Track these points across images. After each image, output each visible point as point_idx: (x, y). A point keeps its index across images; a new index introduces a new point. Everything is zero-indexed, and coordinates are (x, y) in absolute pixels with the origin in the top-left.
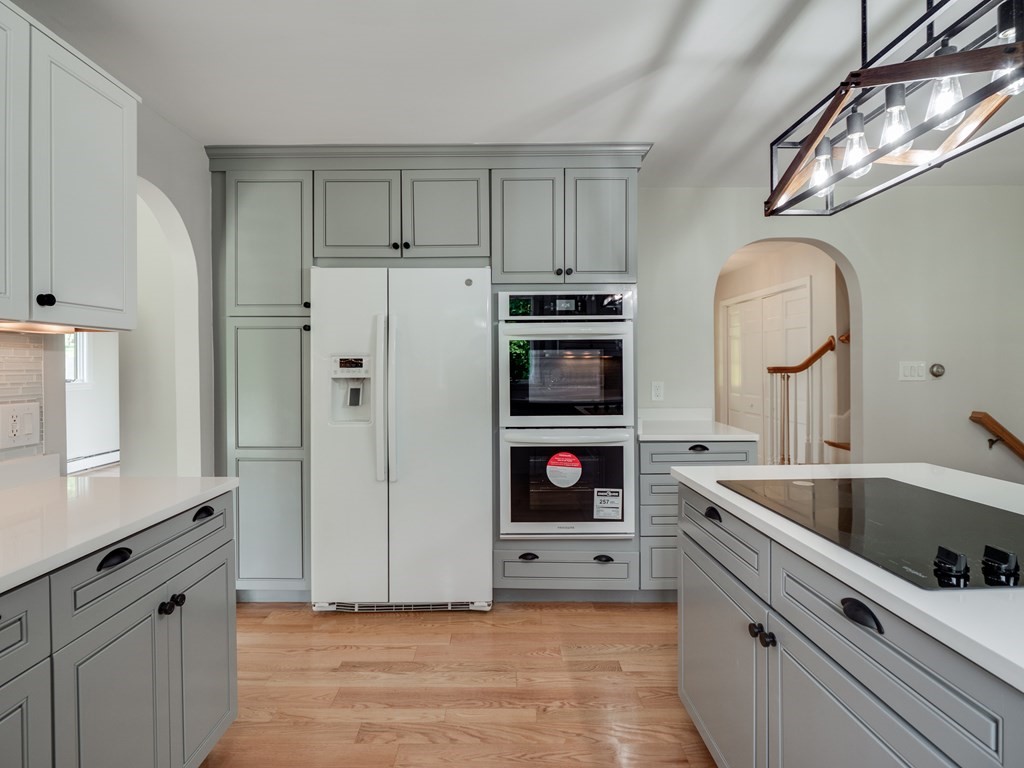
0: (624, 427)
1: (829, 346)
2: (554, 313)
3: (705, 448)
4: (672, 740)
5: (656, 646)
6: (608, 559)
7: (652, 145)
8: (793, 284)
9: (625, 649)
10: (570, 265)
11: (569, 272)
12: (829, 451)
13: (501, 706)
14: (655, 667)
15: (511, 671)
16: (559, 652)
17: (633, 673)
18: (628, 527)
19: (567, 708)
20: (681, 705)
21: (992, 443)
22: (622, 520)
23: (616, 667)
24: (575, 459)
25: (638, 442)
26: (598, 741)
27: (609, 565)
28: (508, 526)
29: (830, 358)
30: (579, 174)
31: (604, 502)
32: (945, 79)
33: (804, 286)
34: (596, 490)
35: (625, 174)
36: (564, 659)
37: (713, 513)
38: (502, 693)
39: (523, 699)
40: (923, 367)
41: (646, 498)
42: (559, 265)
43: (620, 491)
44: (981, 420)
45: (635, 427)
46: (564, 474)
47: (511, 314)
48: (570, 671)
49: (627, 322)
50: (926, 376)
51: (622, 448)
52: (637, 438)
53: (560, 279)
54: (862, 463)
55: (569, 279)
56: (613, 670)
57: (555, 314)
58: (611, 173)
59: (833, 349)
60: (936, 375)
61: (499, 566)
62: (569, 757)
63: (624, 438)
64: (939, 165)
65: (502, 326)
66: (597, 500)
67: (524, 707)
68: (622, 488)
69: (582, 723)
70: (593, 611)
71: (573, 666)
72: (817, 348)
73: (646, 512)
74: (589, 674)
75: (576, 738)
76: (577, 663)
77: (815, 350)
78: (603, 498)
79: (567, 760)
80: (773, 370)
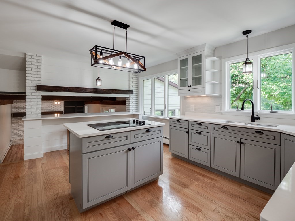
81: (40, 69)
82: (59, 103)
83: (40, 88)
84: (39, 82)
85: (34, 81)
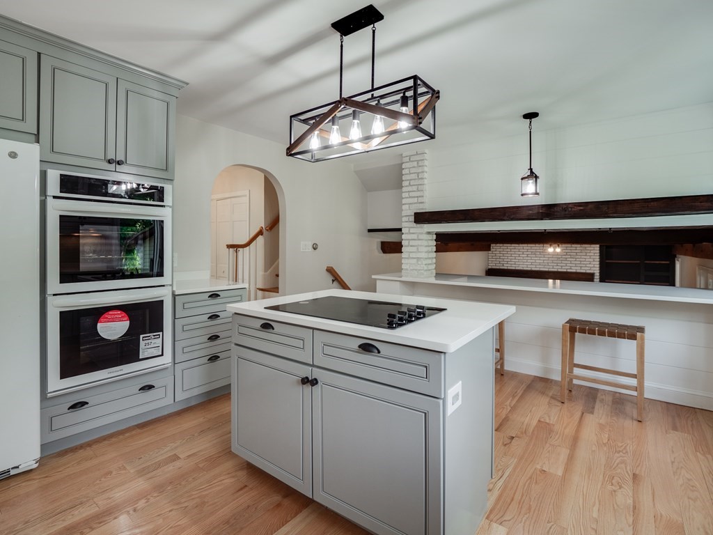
0: (164, 286)
1: (260, 233)
2: (106, 194)
3: (218, 295)
4: (232, 480)
5: (196, 434)
6: (150, 387)
7: (187, 84)
8: (239, 193)
9: (176, 445)
10: (120, 157)
11: (119, 163)
12: (260, 293)
13: (92, 529)
14: (205, 445)
15: (87, 501)
16: (125, 468)
17: (189, 456)
18: (167, 359)
19: (152, 500)
20: (235, 456)
21: (333, 281)
22: (162, 355)
23: (176, 458)
24: (124, 314)
25: (174, 296)
26: (186, 507)
27: (152, 392)
28: (56, 384)
29: (260, 239)
30: (130, 86)
31: (148, 345)
32: (378, 116)
33: (246, 196)
34: (141, 336)
35: (167, 98)
36: (132, 471)
37: (267, 326)
38: (87, 520)
39: (110, 514)
40: (310, 245)
41: (179, 335)
42: (111, 156)
43: (161, 333)
44: (330, 271)
45: (172, 285)
46: (113, 329)
47: (61, 192)
48: (141, 476)
49: (166, 208)
50: (311, 249)
51: (163, 301)
52: (173, 292)
53: (112, 167)
54: (285, 295)
55: (119, 168)
56: (174, 460)
57: (106, 196)
58: (156, 94)
59: (262, 235)
60: (315, 249)
61: (48, 423)
62: (171, 528)
63: (164, 294)
64: (367, 152)
65: (51, 202)
66: (142, 344)
67: (115, 518)
68: (163, 332)
69: (169, 502)
70: (139, 431)
71: (142, 472)
72: (252, 235)
73: (179, 345)
74: (158, 471)
75: (171, 513)
76: (144, 469)
77: (252, 236)
78: (147, 342)
79: (171, 530)
80: (230, 246)
81: (422, 179)
82: (558, 250)
83: (421, 218)
84: (421, 206)
85: (414, 205)
